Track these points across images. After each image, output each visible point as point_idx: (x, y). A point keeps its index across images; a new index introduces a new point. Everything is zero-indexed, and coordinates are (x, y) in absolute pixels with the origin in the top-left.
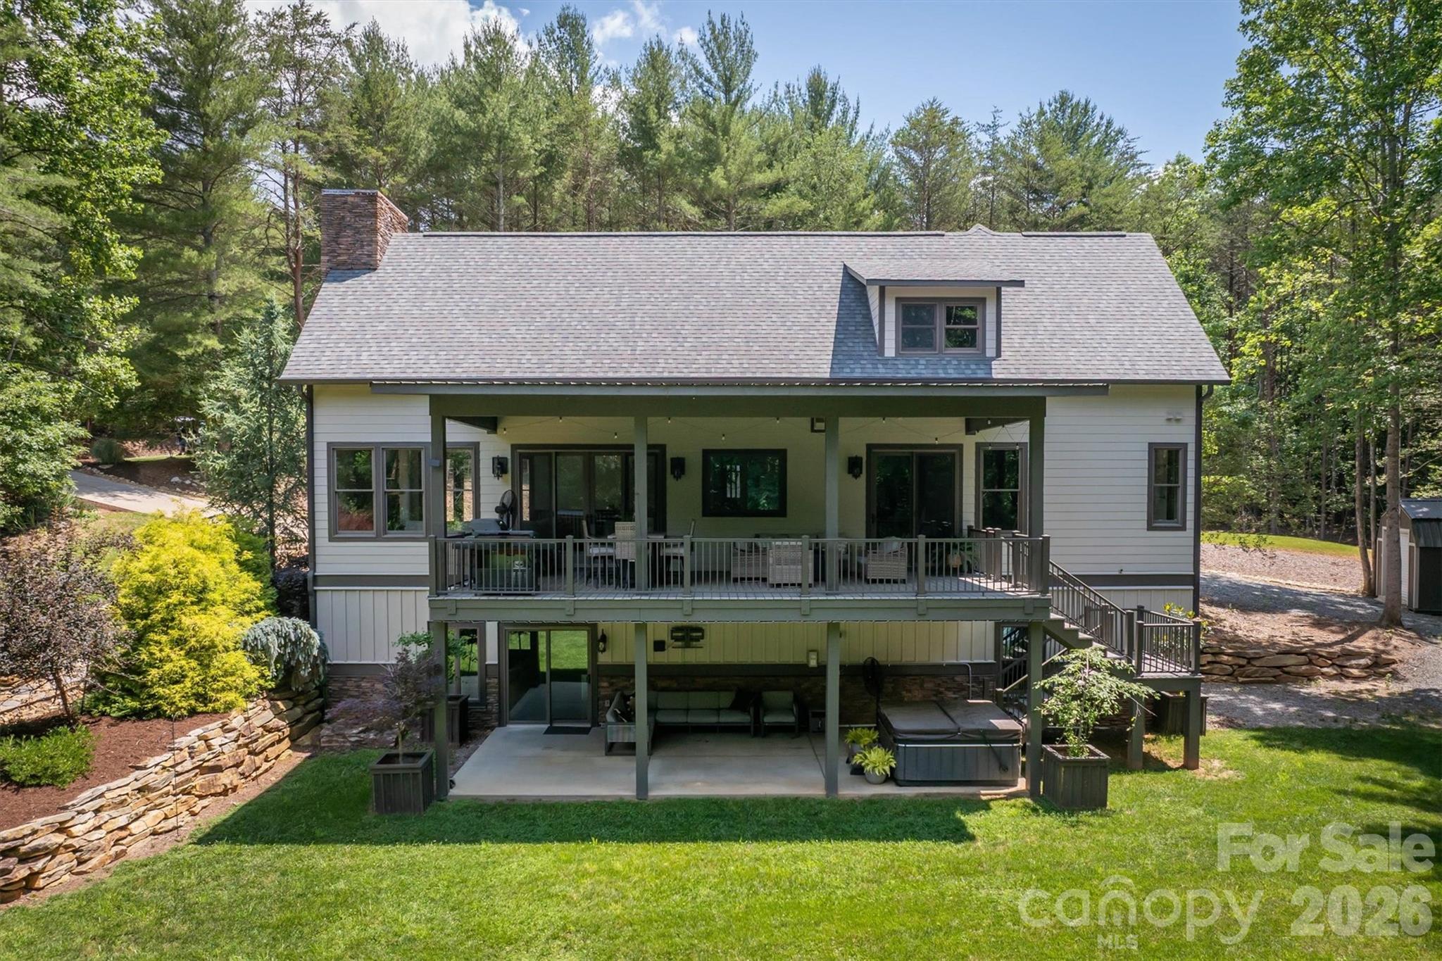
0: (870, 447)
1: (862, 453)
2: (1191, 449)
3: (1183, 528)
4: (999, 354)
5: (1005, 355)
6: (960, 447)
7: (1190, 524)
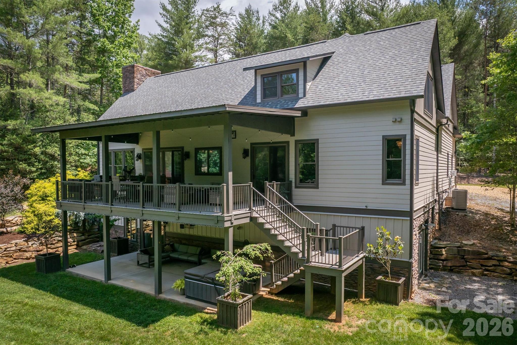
0: (252, 144)
1: (248, 147)
2: (408, 138)
3: (404, 184)
4: (305, 95)
5: (307, 96)
6: (288, 143)
7: (408, 182)
